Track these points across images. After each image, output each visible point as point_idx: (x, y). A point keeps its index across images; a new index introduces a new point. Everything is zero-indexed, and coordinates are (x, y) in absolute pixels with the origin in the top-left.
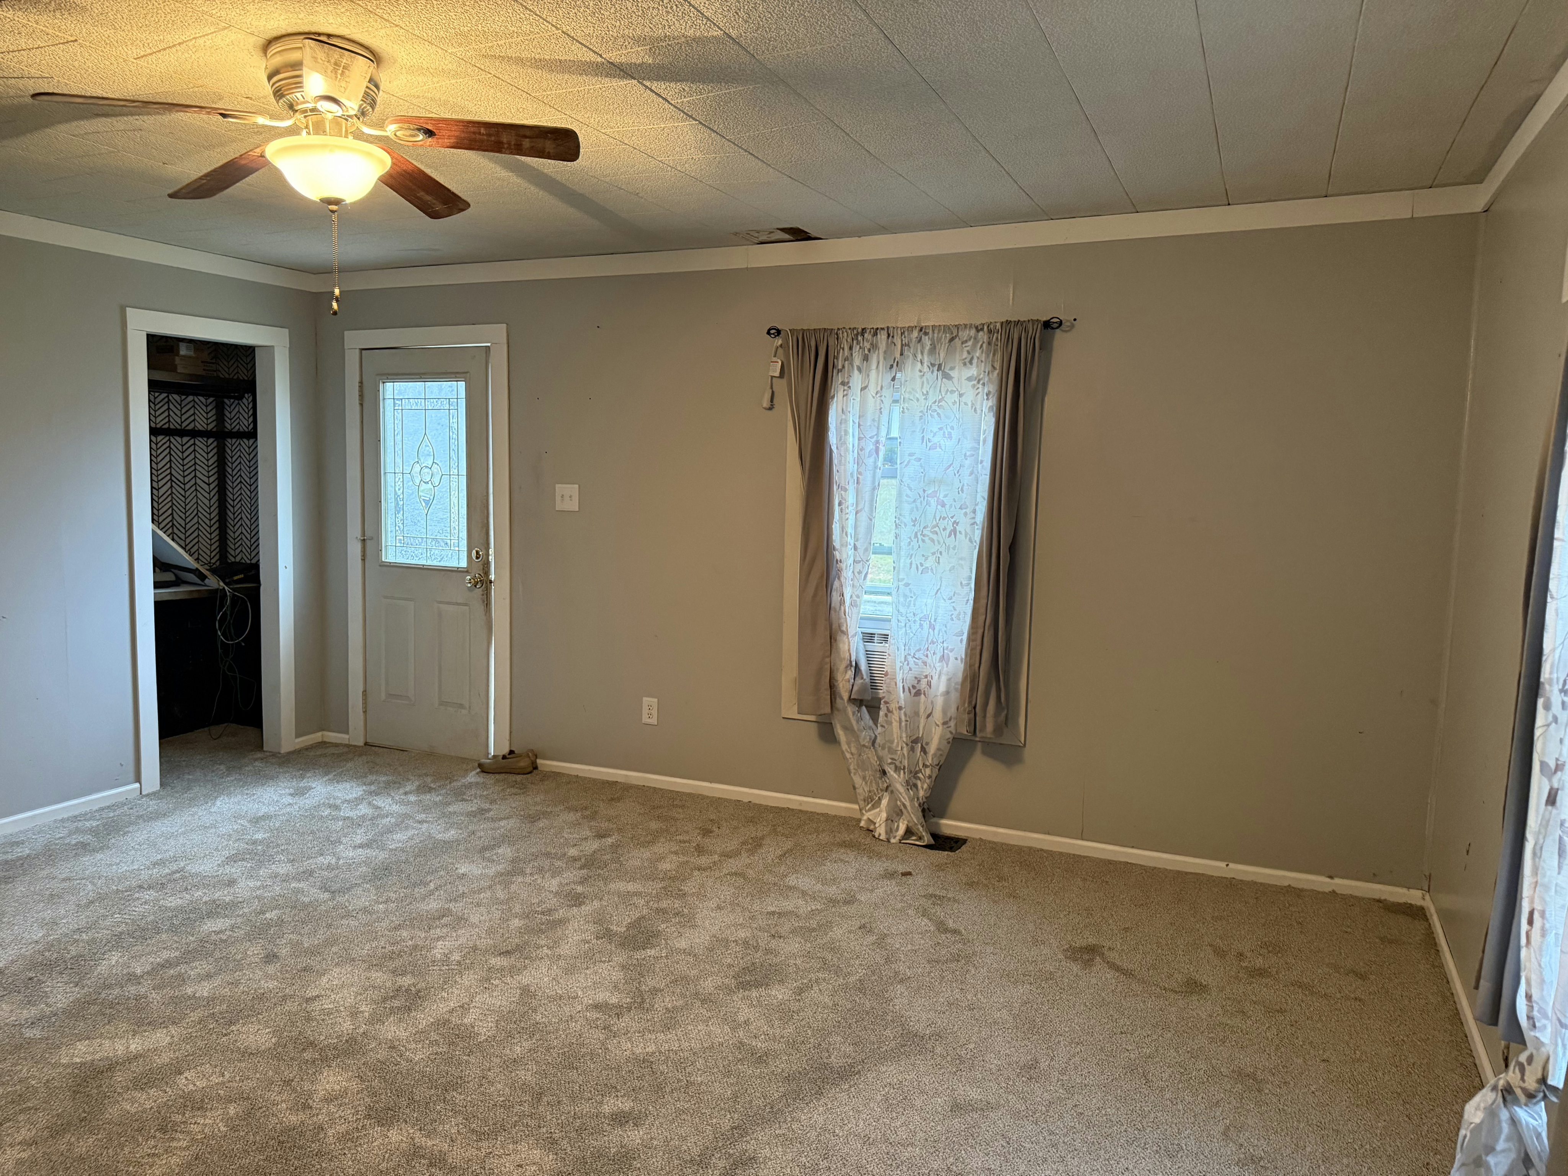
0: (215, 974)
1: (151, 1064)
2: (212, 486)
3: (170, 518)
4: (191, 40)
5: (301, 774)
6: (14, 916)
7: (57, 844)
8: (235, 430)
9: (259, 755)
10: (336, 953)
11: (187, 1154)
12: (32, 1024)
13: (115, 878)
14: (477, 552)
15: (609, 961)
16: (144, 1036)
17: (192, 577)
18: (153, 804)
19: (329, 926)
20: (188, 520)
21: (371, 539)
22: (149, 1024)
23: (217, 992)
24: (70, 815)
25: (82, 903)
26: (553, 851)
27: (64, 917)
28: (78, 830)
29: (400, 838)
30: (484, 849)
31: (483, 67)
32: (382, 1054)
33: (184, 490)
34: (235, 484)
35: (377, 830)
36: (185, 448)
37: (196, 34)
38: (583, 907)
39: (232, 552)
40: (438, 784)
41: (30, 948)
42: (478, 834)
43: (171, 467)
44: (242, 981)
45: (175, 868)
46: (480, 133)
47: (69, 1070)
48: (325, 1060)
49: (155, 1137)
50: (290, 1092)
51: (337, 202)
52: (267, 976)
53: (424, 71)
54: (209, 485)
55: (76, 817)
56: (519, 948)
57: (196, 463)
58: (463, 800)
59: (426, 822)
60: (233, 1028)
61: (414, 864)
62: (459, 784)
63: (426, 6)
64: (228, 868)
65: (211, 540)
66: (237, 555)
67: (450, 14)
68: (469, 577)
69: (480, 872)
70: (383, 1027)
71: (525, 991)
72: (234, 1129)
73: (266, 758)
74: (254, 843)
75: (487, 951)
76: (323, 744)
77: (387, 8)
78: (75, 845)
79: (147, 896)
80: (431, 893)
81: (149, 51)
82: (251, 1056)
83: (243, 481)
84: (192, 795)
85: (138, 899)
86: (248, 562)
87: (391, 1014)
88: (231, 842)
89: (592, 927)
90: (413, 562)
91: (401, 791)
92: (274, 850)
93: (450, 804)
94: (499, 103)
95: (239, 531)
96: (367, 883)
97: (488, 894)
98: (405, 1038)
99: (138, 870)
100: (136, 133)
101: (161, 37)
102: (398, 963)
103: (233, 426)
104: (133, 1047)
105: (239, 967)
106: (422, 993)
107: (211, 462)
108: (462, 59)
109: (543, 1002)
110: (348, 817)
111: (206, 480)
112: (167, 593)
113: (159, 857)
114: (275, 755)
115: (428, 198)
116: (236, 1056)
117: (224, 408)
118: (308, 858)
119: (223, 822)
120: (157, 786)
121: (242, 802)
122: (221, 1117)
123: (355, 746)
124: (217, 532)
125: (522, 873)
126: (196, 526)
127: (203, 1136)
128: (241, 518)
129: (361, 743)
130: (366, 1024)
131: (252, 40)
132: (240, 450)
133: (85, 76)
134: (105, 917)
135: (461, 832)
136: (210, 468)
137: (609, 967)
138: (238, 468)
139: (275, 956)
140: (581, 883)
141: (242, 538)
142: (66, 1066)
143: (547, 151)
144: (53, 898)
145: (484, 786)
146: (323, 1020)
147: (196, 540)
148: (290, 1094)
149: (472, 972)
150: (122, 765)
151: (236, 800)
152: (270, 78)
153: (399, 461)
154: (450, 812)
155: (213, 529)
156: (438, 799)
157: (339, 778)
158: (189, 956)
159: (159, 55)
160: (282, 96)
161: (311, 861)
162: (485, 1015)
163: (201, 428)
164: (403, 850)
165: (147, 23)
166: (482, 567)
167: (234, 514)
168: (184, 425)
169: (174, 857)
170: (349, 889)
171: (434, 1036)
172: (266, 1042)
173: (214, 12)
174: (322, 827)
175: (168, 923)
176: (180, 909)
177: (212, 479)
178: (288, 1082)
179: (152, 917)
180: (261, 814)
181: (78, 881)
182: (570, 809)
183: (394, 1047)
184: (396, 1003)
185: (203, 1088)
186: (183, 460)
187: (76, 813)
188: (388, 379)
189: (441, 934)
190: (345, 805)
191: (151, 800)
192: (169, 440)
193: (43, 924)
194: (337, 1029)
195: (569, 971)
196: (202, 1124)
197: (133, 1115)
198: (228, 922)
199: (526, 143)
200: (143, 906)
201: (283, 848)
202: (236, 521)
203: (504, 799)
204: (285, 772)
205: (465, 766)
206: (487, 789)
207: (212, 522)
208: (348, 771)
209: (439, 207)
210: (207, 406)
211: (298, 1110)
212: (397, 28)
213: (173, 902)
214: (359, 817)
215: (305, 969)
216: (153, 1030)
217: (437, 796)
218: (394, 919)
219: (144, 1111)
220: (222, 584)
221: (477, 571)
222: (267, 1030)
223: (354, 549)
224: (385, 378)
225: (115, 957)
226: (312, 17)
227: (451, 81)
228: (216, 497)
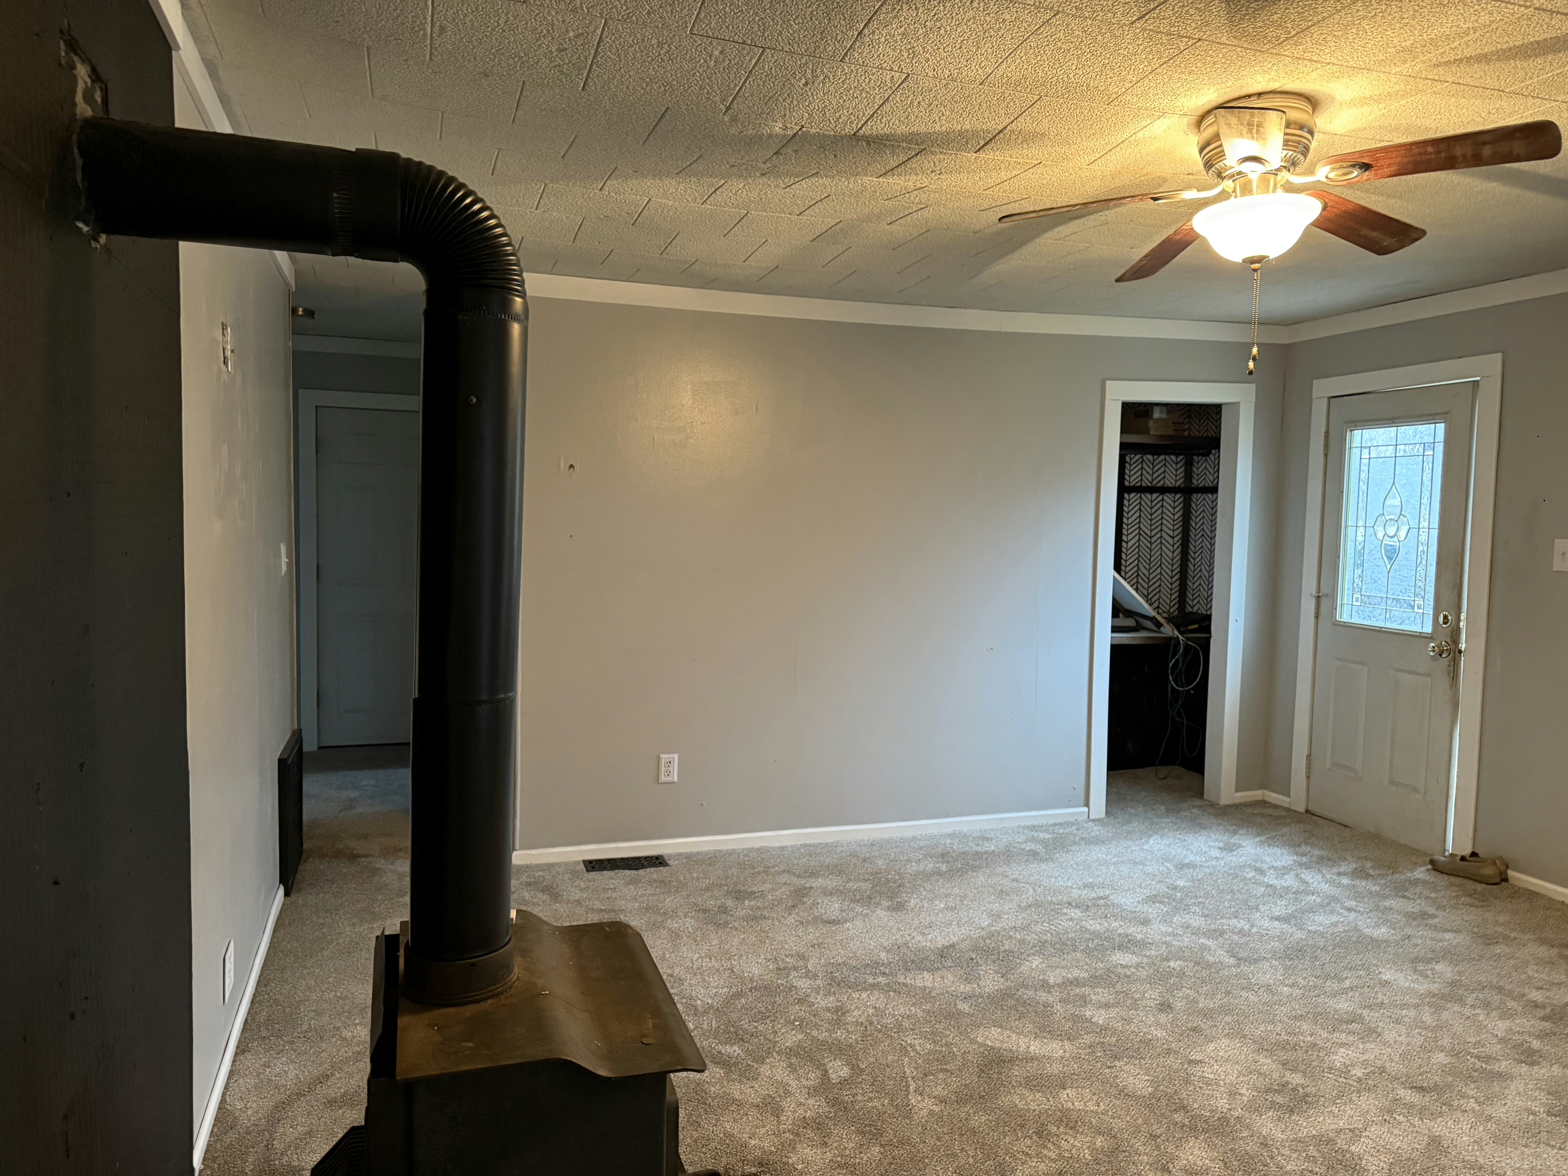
0: (1113, 1005)
1: (1043, 1070)
2: (1176, 539)
3: (1136, 569)
4: (1132, 136)
5: (1234, 830)
6: (972, 901)
7: (1015, 848)
8: (1202, 485)
9: (1198, 802)
10: (1228, 1024)
11: (1053, 1166)
12: (964, 998)
13: (1051, 890)
14: (1445, 617)
15: (1560, 1148)
16: (1042, 1041)
17: (1148, 624)
18: (1096, 830)
19: (1228, 993)
20: (1151, 571)
21: (1326, 596)
22: (1050, 1032)
23: (1111, 1024)
24: (1031, 824)
25: (1023, 905)
26: (1508, 987)
27: (1008, 913)
28: (1033, 839)
29: (1321, 921)
30: (1415, 960)
31: (1436, 78)
32: (1252, 1147)
33: (1150, 542)
34: (1197, 538)
35: (1299, 906)
36: (1154, 503)
37: (1135, 129)
38: (1536, 1068)
39: (1191, 603)
40: (1378, 872)
41: (977, 932)
42: (1415, 941)
43: (1140, 522)
44: (1134, 1021)
45: (1101, 894)
46: (1426, 153)
47: (982, 1050)
48: (1193, 1129)
49: (1031, 1139)
50: (1154, 1148)
51: (1259, 260)
52: (1157, 1024)
53: (1367, 101)
54: (1173, 538)
55: (1034, 827)
56: (1436, 1088)
57: (1162, 518)
58: (1403, 897)
59: (1355, 911)
60: (1117, 1063)
61: (1331, 953)
62: (1403, 877)
63: (1358, 34)
64: (1146, 908)
65: (1171, 590)
66: (1194, 606)
67: (1387, 33)
68: (1433, 644)
69: (1407, 984)
70: (1260, 1119)
71: (1435, 1142)
72: (1097, 1161)
73: (1205, 806)
74: (1175, 888)
75: (1396, 1078)
76: (1263, 803)
77: (1315, 50)
78: (1028, 852)
79: (1073, 914)
80: (1345, 991)
81: (1098, 156)
82: (1127, 1097)
83: (1205, 534)
84: (1130, 829)
85: (1065, 914)
86: (1204, 612)
87: (1271, 1108)
88: (1154, 883)
89: (1543, 1097)
90: (1370, 623)
91: (1335, 870)
92: (1192, 901)
93: (1387, 898)
94: (1464, 110)
95: (1198, 582)
96: (1276, 960)
97: (1413, 1013)
98: (1280, 1140)
99: (1071, 887)
100: (1104, 226)
101: (1107, 141)
102: (1290, 1056)
103: (1199, 481)
104: (1032, 1048)
105: (1135, 1006)
106: (1310, 1099)
107: (1176, 517)
108: (1410, 76)
109: (1456, 1164)
110: (1272, 885)
111: (1171, 533)
112: (1124, 638)
113: (1091, 880)
114: (1213, 805)
115: (1375, 234)
116: (1113, 1091)
117: (1192, 464)
118: (1222, 918)
119: (1151, 861)
120: (1103, 814)
121: (1173, 846)
122: (1088, 1144)
123: (1295, 811)
124: (1177, 583)
125: (1461, 1001)
126: (1159, 577)
127: (1069, 1155)
128: (1201, 570)
129: (1302, 809)
130: (1242, 1109)
131: (1185, 120)
132: (1204, 504)
133: (1053, 190)
134: (1037, 922)
135: (1393, 932)
136: (1175, 523)
137: (1558, 1156)
138: (1201, 522)
139: (1169, 1006)
140: (1539, 1037)
141: (1200, 590)
142: (981, 1045)
143: (1515, 153)
144: (1002, 893)
145: (1434, 888)
146: (1200, 1088)
147: (1158, 589)
148: (1154, 1150)
149: (1373, 1096)
150: (1074, 789)
151: (1168, 843)
152: (1201, 151)
153: (1362, 513)
154: (1385, 907)
155: (1174, 579)
156: (1374, 888)
157: (1271, 841)
158: (1095, 980)
159: (1107, 156)
160: (1211, 166)
161: (1224, 921)
162: (1378, 1151)
163: (1170, 485)
164: (1322, 935)
165: (1093, 131)
166: (1450, 634)
167: (1194, 566)
168: (1154, 483)
169: (1103, 883)
170: (1256, 961)
171: (1312, 1151)
172: (1143, 1088)
173: (1148, 105)
174: (1242, 889)
175: (1085, 944)
176: (1096, 935)
177: (1176, 533)
178: (1154, 1137)
179: (1073, 935)
180: (1187, 861)
181: (1024, 885)
182: (1543, 941)
183: (1266, 1145)
184: (1279, 1099)
185: (1079, 1110)
186: (1151, 515)
187: (1035, 823)
188: (1356, 426)
189: (1346, 1041)
190: (1271, 871)
191: (1096, 825)
192: (1140, 497)
193: (991, 914)
194: (1212, 1102)
195: (1501, 1139)
196: (1072, 1144)
197: (1019, 1110)
198: (1135, 959)
199: (1487, 151)
200: (1068, 922)
201: (1200, 900)
202: (1196, 573)
203: (1454, 907)
204: (1219, 825)
205: (1413, 859)
206: (1436, 892)
207: (1174, 573)
208: (1282, 836)
209: (1387, 242)
210: (1176, 464)
211: (1157, 1169)
212: (1330, 66)
213: (1093, 925)
214: (1283, 887)
215: (1194, 1030)
216: (1051, 1039)
217: (1375, 885)
218: (1297, 1007)
219: (1028, 1110)
220: (1176, 632)
221: (1444, 638)
222: (1146, 1077)
223: (1308, 606)
224: (1354, 425)
225: (1036, 961)
226: (1240, 82)
227: (1401, 103)
228: (1179, 550)
